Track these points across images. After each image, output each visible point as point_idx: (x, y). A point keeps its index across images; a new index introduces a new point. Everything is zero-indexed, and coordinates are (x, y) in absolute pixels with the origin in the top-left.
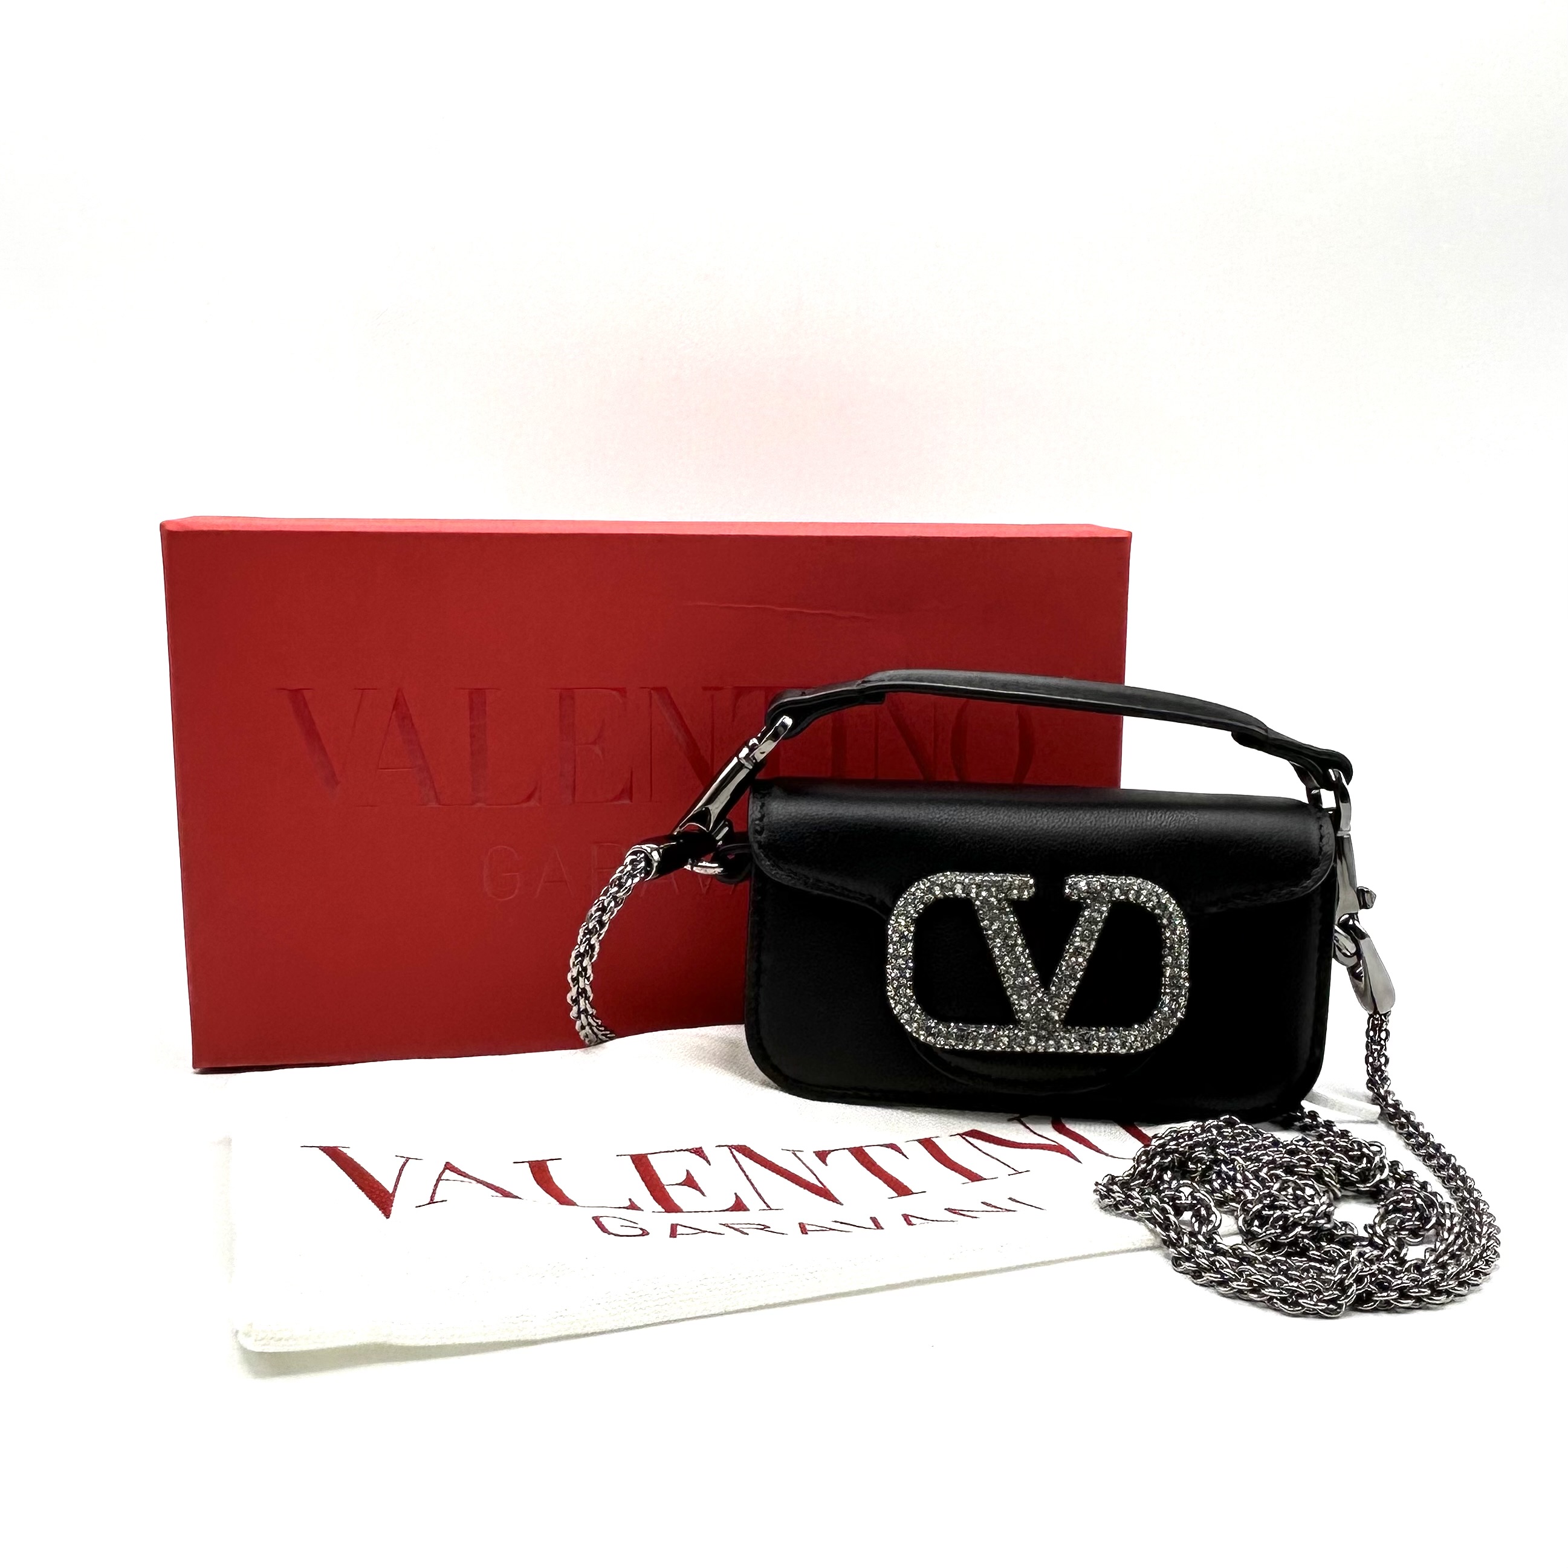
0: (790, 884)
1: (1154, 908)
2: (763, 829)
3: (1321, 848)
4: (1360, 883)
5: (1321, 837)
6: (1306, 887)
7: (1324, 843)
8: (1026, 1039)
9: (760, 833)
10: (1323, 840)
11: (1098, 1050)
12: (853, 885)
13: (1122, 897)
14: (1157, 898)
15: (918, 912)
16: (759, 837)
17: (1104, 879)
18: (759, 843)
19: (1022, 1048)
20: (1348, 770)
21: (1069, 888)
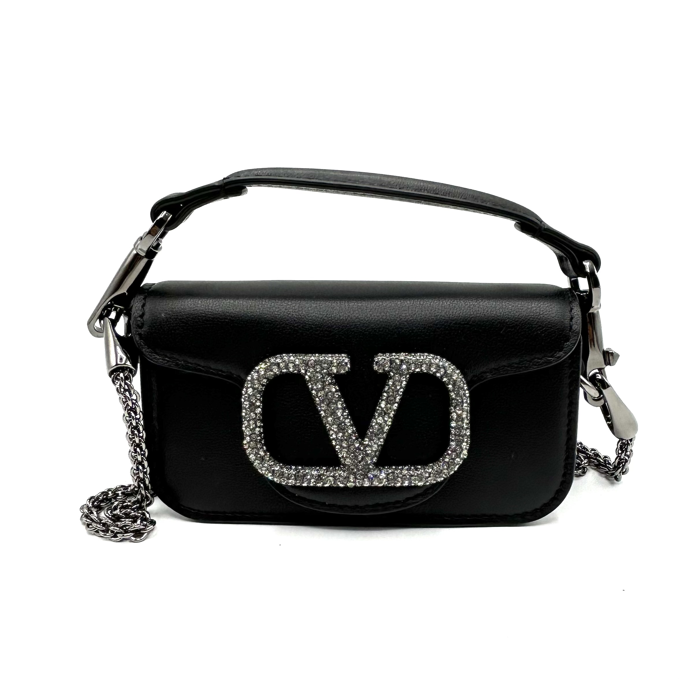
0: (166, 365)
1: (442, 377)
2: (143, 324)
3: (571, 327)
4: (606, 347)
5: (572, 319)
6: (559, 357)
7: (574, 323)
8: (347, 478)
9: (141, 327)
10: (573, 320)
11: (401, 484)
12: (213, 365)
13: (418, 370)
14: (444, 370)
15: (263, 385)
16: (140, 330)
17: (402, 356)
18: (140, 335)
19: (345, 484)
20: (596, 261)
21: (376, 365)
